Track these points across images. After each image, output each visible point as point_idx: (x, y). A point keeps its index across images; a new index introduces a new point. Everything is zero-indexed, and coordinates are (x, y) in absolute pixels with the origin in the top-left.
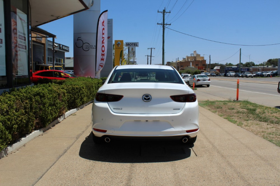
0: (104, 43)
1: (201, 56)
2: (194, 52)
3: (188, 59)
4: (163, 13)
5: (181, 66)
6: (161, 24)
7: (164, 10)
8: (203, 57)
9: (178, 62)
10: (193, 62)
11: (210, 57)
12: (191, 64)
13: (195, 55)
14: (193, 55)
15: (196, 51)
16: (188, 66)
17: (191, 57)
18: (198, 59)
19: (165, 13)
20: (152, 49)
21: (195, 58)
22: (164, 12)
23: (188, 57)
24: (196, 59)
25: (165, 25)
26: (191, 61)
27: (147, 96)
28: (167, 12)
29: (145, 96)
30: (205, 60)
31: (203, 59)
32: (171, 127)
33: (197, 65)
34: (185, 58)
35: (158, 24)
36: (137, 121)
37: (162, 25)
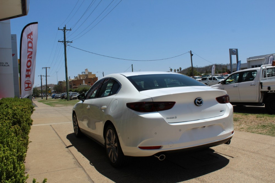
0: (31, 58)
1: (92, 74)
2: (86, 70)
3: (80, 77)
4: (63, 30)
5: (74, 85)
6: (62, 42)
7: (64, 28)
8: (94, 75)
9: (71, 81)
10: (85, 80)
11: (103, 74)
12: (84, 81)
13: (87, 73)
14: (84, 73)
15: (87, 69)
16: (81, 84)
17: (83, 75)
18: (89, 77)
19: (66, 31)
20: (47, 69)
21: (87, 75)
22: (65, 29)
23: (80, 76)
24: (88, 77)
25: (66, 43)
26: (83, 79)
27: (199, 100)
28: (68, 30)
29: (198, 100)
30: (97, 78)
31: (94, 77)
32: (223, 130)
33: (89, 82)
34: (76, 77)
35: (59, 41)
36: (195, 128)
37: (64, 43)
